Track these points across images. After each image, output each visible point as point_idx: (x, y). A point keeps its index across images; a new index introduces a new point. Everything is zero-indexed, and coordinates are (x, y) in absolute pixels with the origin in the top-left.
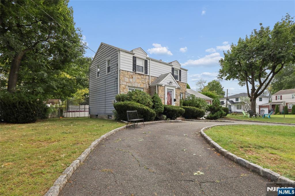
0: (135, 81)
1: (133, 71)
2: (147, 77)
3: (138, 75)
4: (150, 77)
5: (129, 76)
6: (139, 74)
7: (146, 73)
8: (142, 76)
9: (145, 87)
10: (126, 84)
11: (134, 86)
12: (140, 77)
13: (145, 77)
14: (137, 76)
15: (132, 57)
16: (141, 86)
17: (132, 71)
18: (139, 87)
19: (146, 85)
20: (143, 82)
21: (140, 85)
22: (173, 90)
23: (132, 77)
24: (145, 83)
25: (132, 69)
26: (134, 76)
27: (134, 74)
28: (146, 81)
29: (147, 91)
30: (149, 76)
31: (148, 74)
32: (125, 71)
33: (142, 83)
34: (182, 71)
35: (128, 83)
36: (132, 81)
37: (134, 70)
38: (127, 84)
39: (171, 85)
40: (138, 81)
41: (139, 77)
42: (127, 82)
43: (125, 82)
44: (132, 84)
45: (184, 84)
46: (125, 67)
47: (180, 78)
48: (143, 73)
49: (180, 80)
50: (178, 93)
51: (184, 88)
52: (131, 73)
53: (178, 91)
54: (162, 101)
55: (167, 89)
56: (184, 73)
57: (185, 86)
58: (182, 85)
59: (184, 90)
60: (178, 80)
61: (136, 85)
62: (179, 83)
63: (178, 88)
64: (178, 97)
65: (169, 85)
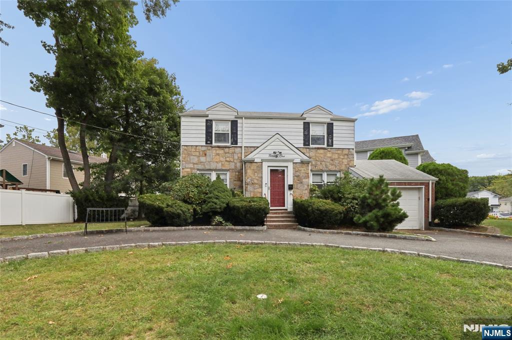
0: (210, 160)
1: (206, 143)
2: (238, 150)
3: (217, 148)
4: (243, 148)
5: (200, 153)
6: (219, 147)
7: (235, 142)
8: (227, 150)
9: (233, 167)
10: (192, 167)
11: (209, 168)
12: (223, 151)
13: (231, 150)
14: (214, 152)
15: (205, 121)
16: (224, 166)
17: (204, 144)
18: (220, 168)
19: (236, 164)
20: (228, 159)
21: (222, 164)
22: (287, 167)
23: (205, 155)
24: (232, 160)
25: (205, 141)
26: (208, 153)
27: (210, 148)
28: (236, 157)
29: (237, 173)
30: (241, 147)
31: (239, 145)
32: (190, 147)
33: (226, 161)
34: (335, 123)
35: (197, 164)
36: (205, 161)
37: (209, 142)
38: (195, 166)
39: (279, 158)
40: (217, 158)
41: (221, 152)
42: (194, 164)
43: (190, 163)
44: (204, 166)
45: (346, 152)
46: (191, 140)
47: (330, 141)
48: (229, 144)
49: (330, 144)
50: (304, 172)
51: (344, 161)
52: (204, 149)
53: (302, 169)
54: (255, 190)
55: (268, 166)
56: (344, 128)
57: (347, 155)
58: (338, 154)
59: (346, 163)
60: (325, 146)
61: (213, 166)
62: (326, 150)
63: (302, 162)
64: (304, 180)
65: (274, 158)
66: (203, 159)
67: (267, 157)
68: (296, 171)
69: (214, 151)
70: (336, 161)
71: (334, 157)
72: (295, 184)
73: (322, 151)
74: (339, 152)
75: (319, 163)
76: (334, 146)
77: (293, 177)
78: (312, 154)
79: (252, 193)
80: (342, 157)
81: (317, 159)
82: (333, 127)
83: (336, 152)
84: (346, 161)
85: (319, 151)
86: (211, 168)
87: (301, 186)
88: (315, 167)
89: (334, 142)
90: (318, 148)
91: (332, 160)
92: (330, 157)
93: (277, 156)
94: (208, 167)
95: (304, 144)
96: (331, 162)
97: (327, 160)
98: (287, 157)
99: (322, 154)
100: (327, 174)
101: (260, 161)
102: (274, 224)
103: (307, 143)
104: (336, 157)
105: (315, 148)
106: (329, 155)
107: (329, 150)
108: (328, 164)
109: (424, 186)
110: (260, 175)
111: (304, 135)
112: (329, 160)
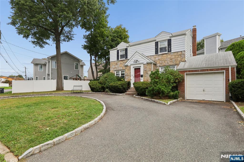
0: (118, 66)
1: (117, 60)
5: (115, 64)
6: (121, 60)
8: (124, 61)
15: (117, 51)
18: (122, 69)
21: (122, 67)
22: (141, 66)
23: (117, 64)
31: (128, 58)
32: (113, 62)
34: (172, 39)
35: (114, 68)
40: (121, 65)
41: (122, 62)
44: (117, 69)
45: (180, 53)
46: (113, 59)
47: (169, 49)
48: (124, 59)
49: (170, 51)
50: (149, 68)
51: (178, 59)
52: (117, 62)
53: (147, 67)
54: (129, 78)
55: (133, 67)
56: (178, 40)
57: (180, 55)
58: (175, 55)
59: (179, 60)
60: (167, 52)
61: (119, 69)
62: (167, 54)
63: (148, 64)
64: (148, 72)
65: (135, 63)
66: (116, 66)
67: (132, 63)
68: (145, 68)
69: (120, 62)
70: (173, 60)
71: (172, 57)
72: (144, 74)
73: (165, 55)
74: (175, 54)
75: (163, 62)
76: (172, 52)
77: (144, 71)
78: (160, 57)
79: (127, 79)
80: (177, 57)
81: (163, 60)
82: (171, 41)
83: (174, 54)
84: (180, 58)
85: (163, 55)
86: (119, 70)
87: (147, 75)
88: (162, 64)
89: (172, 49)
90: (163, 54)
91: (171, 59)
92: (170, 58)
93: (136, 62)
94: (118, 69)
95: (156, 53)
96: (170, 60)
97: (168, 60)
98: (141, 62)
99: (165, 57)
100: (161, 68)
101: (130, 65)
102: (130, 93)
103: (157, 53)
104: (174, 57)
105: (161, 54)
106: (169, 57)
107: (169, 54)
108: (168, 62)
109: (225, 71)
110: (130, 72)
111: (155, 48)
112: (169, 59)
